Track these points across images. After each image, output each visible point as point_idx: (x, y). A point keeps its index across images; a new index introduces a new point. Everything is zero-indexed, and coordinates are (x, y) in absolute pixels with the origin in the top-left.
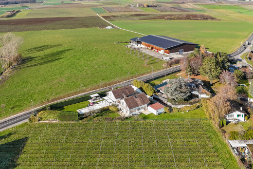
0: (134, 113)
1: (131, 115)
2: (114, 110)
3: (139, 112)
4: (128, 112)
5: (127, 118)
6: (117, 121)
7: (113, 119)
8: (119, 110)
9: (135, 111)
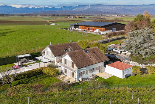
0: (85, 76)
1: (81, 79)
2: (52, 73)
3: (93, 75)
4: (76, 75)
5: (74, 85)
6: (55, 91)
7: (47, 87)
8: (59, 73)
9: (87, 73)
